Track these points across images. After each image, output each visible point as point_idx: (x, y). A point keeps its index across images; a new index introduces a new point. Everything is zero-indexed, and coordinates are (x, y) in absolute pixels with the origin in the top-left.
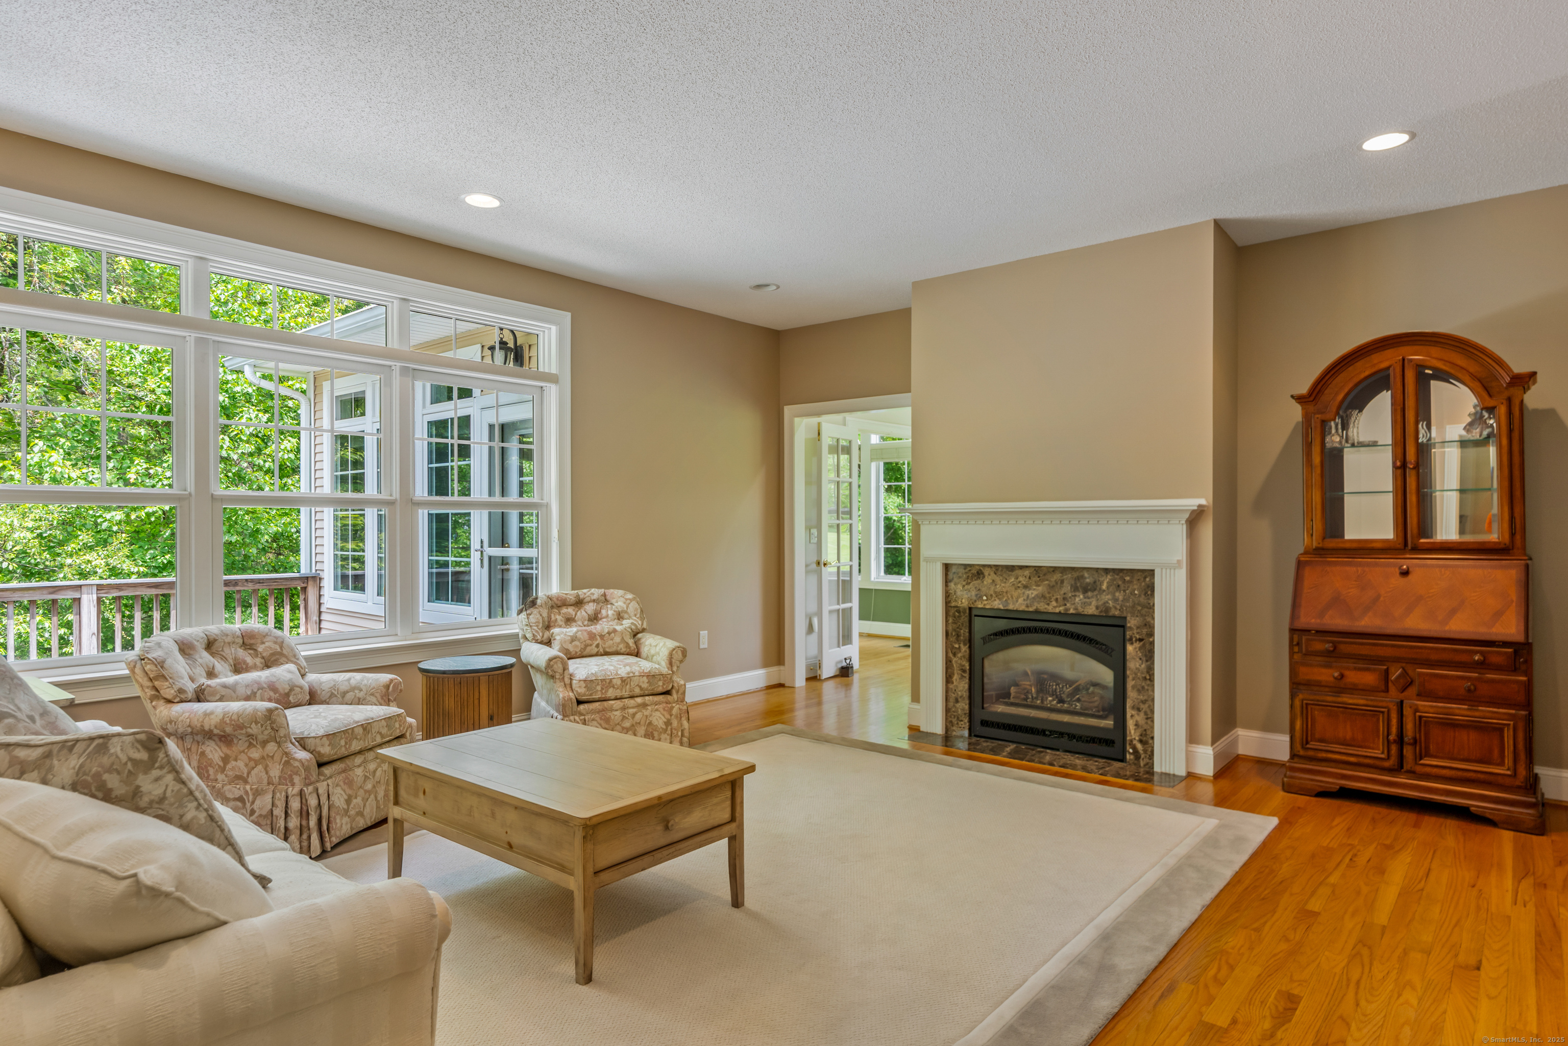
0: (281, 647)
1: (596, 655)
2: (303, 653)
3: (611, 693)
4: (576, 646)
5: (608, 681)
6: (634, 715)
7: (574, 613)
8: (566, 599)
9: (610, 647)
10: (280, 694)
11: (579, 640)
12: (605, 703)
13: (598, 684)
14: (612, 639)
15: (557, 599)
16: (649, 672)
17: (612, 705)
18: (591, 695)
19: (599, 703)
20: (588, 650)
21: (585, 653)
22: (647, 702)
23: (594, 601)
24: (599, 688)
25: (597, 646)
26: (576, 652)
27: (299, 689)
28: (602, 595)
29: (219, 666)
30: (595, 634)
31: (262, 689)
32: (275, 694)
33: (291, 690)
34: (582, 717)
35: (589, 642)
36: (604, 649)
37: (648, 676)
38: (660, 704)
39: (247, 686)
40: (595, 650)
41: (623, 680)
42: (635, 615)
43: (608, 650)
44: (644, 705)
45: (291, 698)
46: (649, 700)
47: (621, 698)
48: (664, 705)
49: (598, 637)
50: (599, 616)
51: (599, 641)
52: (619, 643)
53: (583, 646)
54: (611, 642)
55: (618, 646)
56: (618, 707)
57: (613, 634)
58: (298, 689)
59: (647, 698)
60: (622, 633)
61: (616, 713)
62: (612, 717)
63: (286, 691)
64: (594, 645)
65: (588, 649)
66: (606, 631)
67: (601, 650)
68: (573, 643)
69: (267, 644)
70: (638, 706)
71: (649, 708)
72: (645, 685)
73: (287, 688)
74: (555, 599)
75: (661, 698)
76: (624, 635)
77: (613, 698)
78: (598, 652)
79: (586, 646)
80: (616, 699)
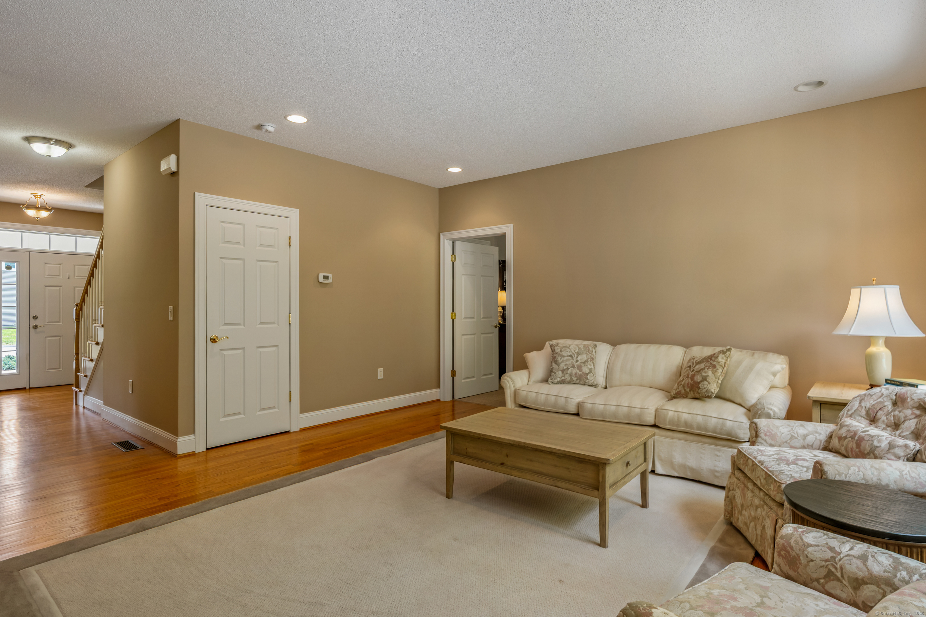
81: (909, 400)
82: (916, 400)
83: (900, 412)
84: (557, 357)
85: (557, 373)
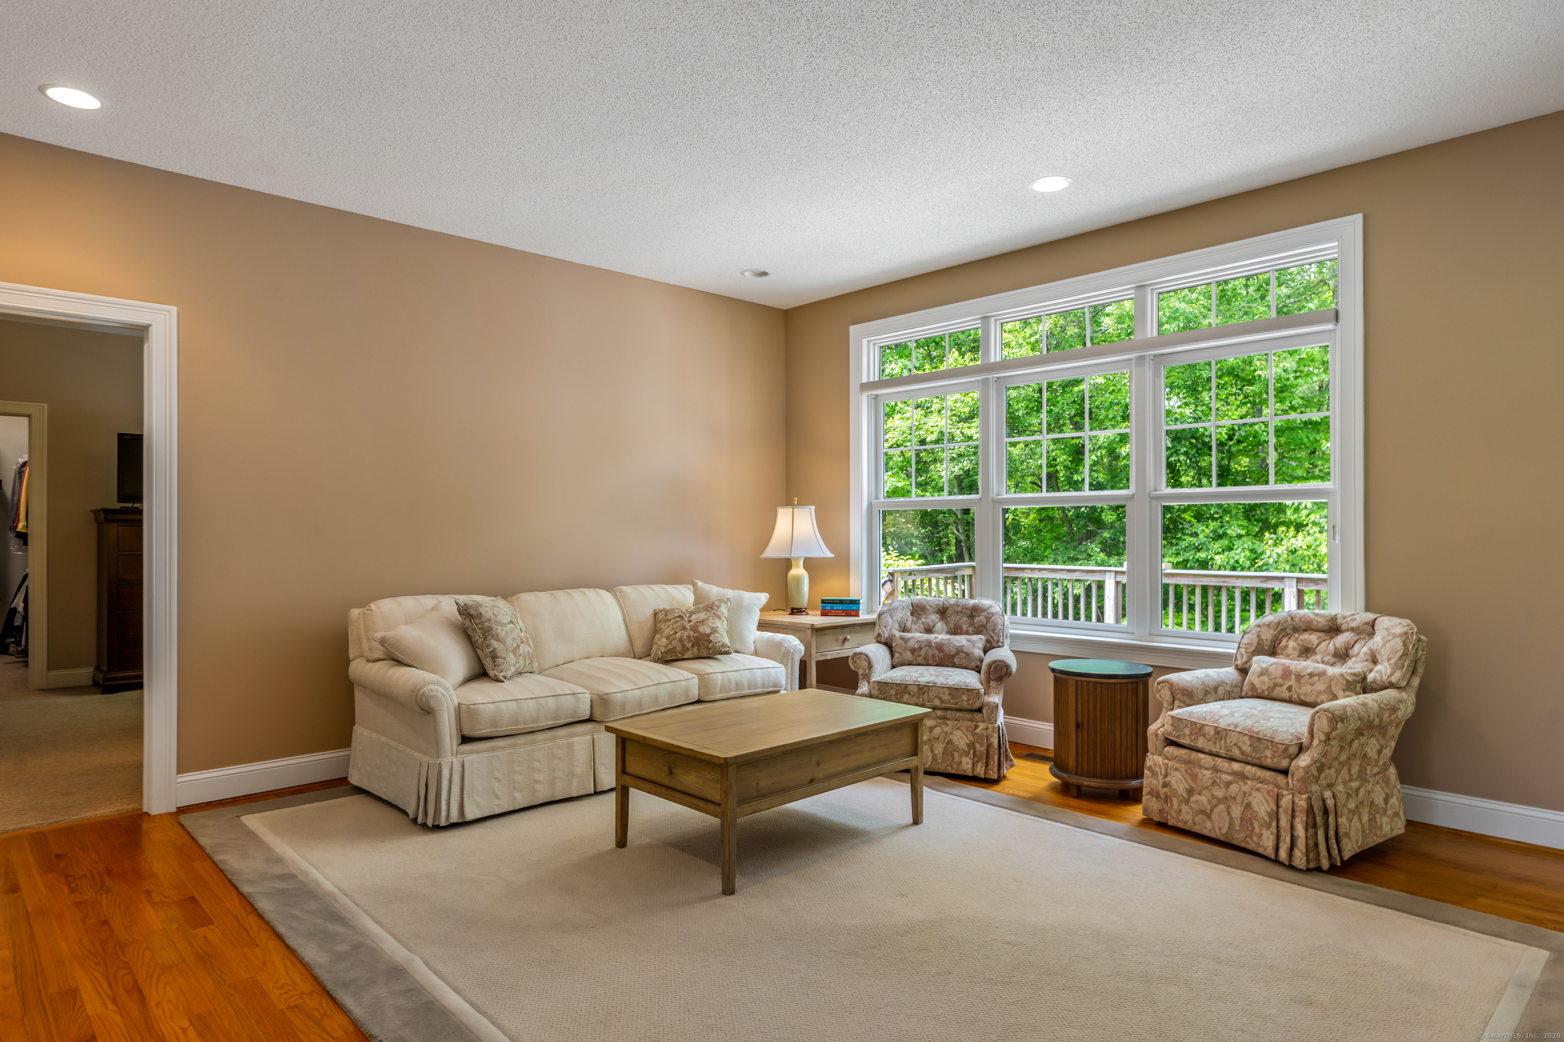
0: (988, 621)
1: (1290, 701)
2: (1011, 631)
3: (1201, 743)
4: (1263, 683)
5: (1199, 726)
6: (1228, 784)
7: (1316, 642)
8: (1311, 622)
9: (1305, 695)
10: (945, 655)
11: (1269, 675)
12: (1194, 755)
13: (1186, 726)
14: (1312, 685)
15: (1300, 620)
16: (1258, 733)
17: (1200, 760)
18: (1178, 737)
19: (1187, 751)
20: (1277, 692)
21: (1274, 694)
22: (1246, 772)
23: (1353, 630)
24: (1187, 731)
25: (1289, 689)
26: (1263, 691)
27: (964, 655)
28: (1367, 623)
29: (940, 625)
30: (1290, 673)
31: (929, 647)
32: (940, 653)
33: (957, 653)
34: (1166, 761)
35: (1280, 681)
36: (1299, 695)
37: (1251, 737)
38: (1266, 784)
39: (918, 642)
40: (1286, 695)
41: (1217, 731)
42: (1389, 659)
43: (1303, 698)
44: (1243, 777)
45: (955, 660)
46: (1249, 772)
47: (1217, 755)
48: (1271, 787)
49: (1293, 677)
50: (1350, 652)
51: (1292, 682)
52: (1320, 693)
53: (1271, 685)
54: (1309, 688)
55: (1317, 696)
56: (1208, 765)
57: (1316, 678)
58: (962, 655)
59: (1249, 768)
60: (1331, 679)
61: (1205, 772)
62: (1200, 776)
63: (952, 653)
64: (1285, 687)
65: (1278, 689)
66: (1309, 671)
67: (1295, 696)
68: (1262, 678)
69: (981, 617)
70: (1235, 774)
71: (1249, 782)
72: (1247, 749)
73: (954, 651)
74: (1297, 620)
75: (1268, 774)
76: (1333, 683)
77: (1207, 751)
78: (1290, 697)
79: (1276, 685)
80: (1210, 754)
81: (928, 607)
82: (935, 606)
83: (926, 618)
84: (495, 627)
85: (508, 658)
